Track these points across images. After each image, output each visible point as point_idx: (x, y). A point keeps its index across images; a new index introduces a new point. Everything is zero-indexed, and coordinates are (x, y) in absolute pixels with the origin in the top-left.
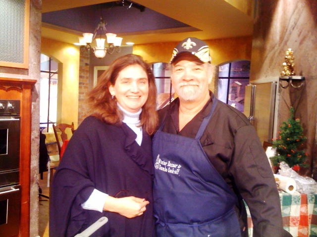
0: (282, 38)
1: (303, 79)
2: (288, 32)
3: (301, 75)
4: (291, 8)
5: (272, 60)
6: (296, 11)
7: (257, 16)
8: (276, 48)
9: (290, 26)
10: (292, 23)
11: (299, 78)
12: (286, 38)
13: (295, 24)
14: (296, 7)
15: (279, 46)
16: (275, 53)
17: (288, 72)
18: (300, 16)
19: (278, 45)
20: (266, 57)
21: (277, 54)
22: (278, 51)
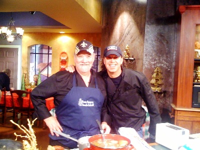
0: (120, 38)
1: (134, 59)
2: (124, 36)
3: (133, 57)
4: (126, 24)
6: (129, 26)
7: (104, 25)
8: (117, 43)
9: (125, 33)
10: (126, 31)
11: (133, 59)
12: (123, 39)
13: (129, 32)
14: (129, 24)
15: (119, 42)
17: (127, 56)
18: (131, 29)
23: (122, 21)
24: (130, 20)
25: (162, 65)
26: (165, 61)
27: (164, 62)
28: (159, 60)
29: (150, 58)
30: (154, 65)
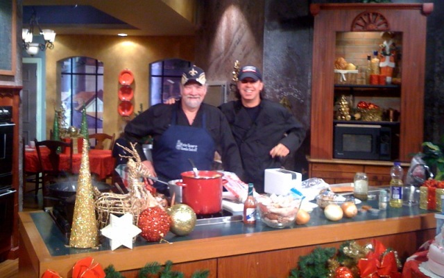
0: (227, 49)
2: (232, 45)
4: (234, 26)
5: (218, 66)
6: (240, 29)
8: (221, 57)
9: (234, 42)
10: (236, 38)
12: (231, 50)
13: (240, 40)
14: (240, 26)
15: (225, 55)
16: (220, 61)
18: (243, 35)
19: (223, 54)
20: (212, 63)
21: (222, 62)
22: (224, 59)
23: (229, 20)
24: (241, 20)
25: (292, 94)
26: (296, 87)
27: (294, 89)
28: (287, 86)
29: (273, 82)
30: (280, 93)
